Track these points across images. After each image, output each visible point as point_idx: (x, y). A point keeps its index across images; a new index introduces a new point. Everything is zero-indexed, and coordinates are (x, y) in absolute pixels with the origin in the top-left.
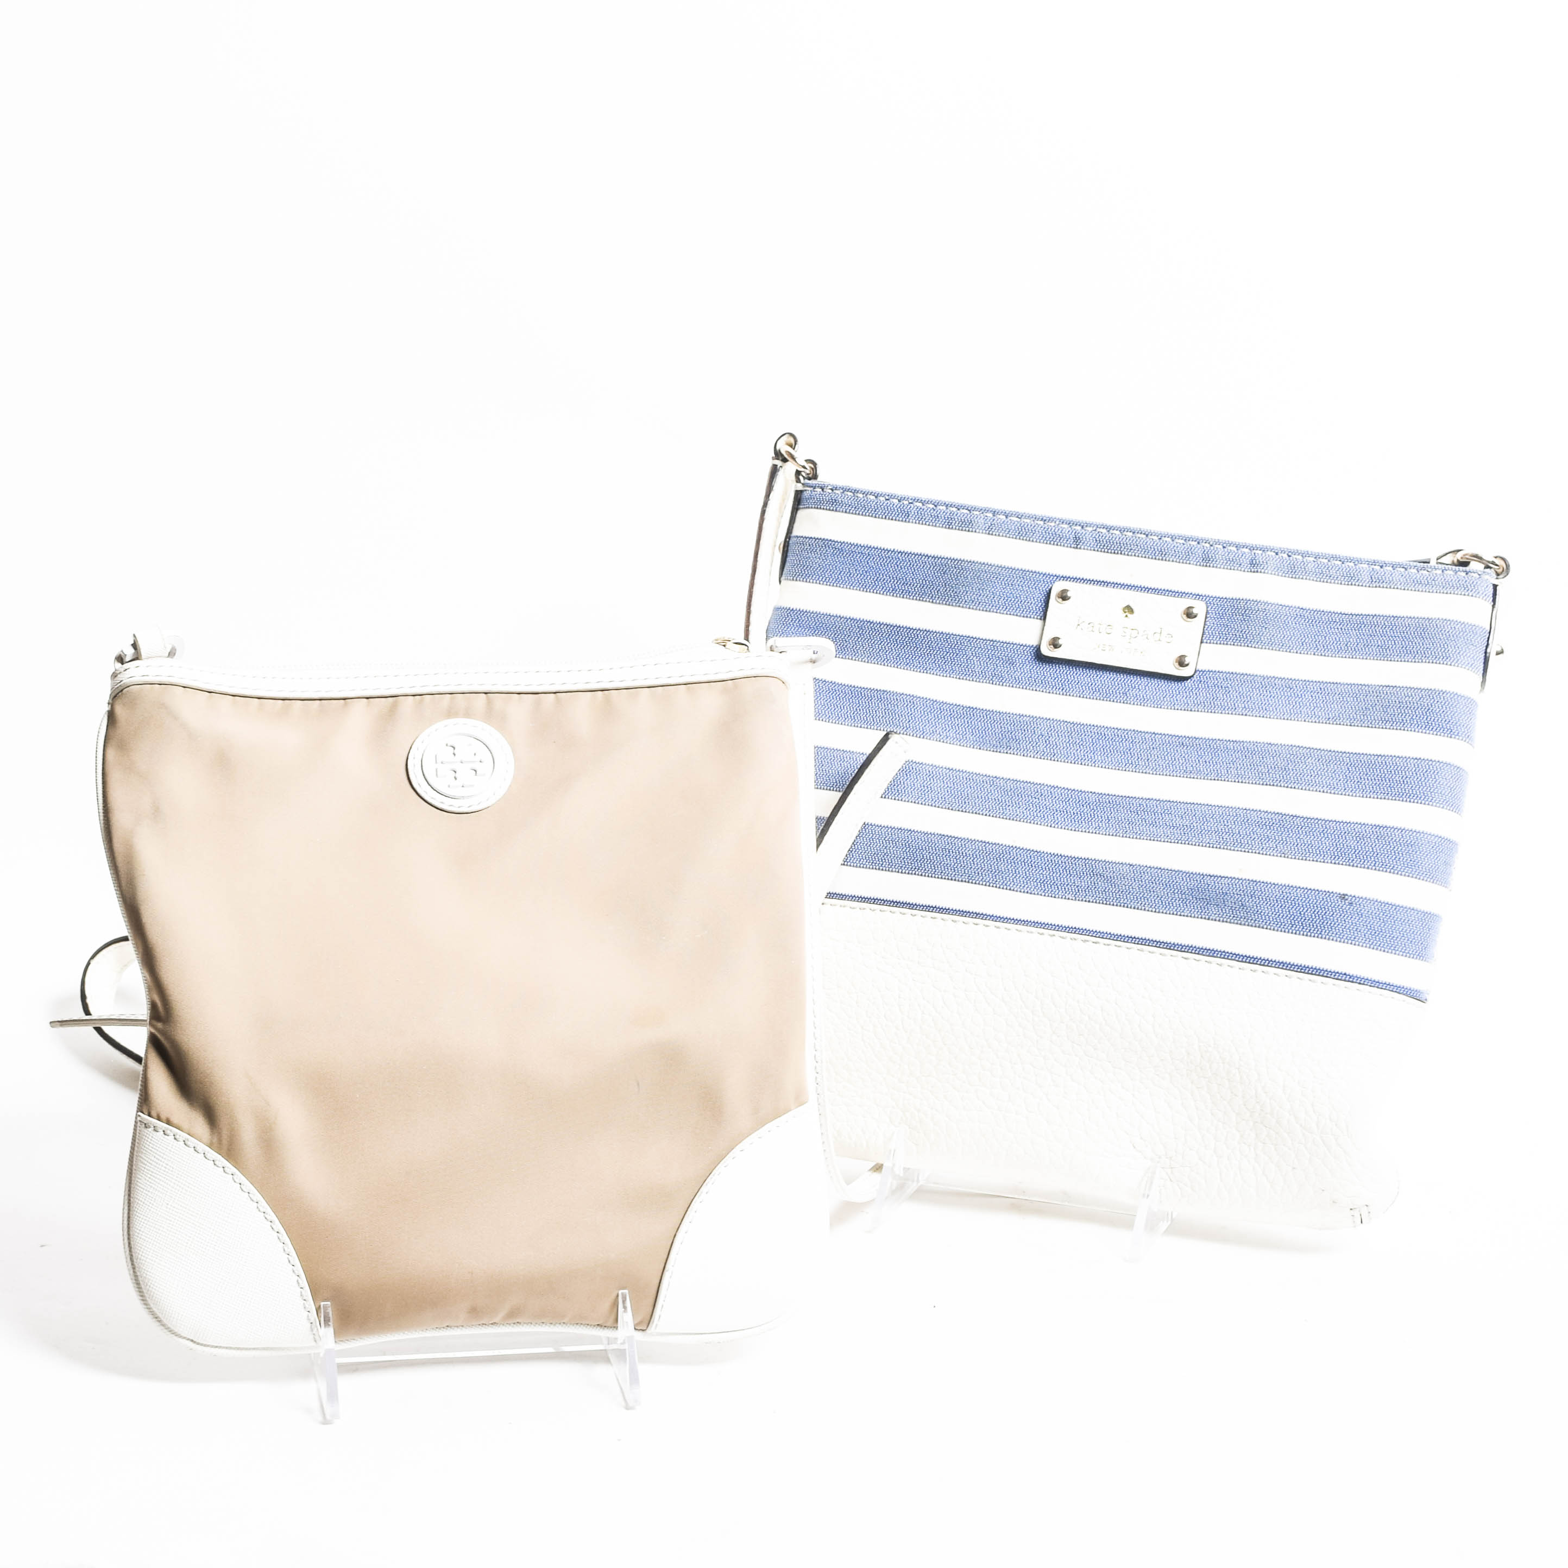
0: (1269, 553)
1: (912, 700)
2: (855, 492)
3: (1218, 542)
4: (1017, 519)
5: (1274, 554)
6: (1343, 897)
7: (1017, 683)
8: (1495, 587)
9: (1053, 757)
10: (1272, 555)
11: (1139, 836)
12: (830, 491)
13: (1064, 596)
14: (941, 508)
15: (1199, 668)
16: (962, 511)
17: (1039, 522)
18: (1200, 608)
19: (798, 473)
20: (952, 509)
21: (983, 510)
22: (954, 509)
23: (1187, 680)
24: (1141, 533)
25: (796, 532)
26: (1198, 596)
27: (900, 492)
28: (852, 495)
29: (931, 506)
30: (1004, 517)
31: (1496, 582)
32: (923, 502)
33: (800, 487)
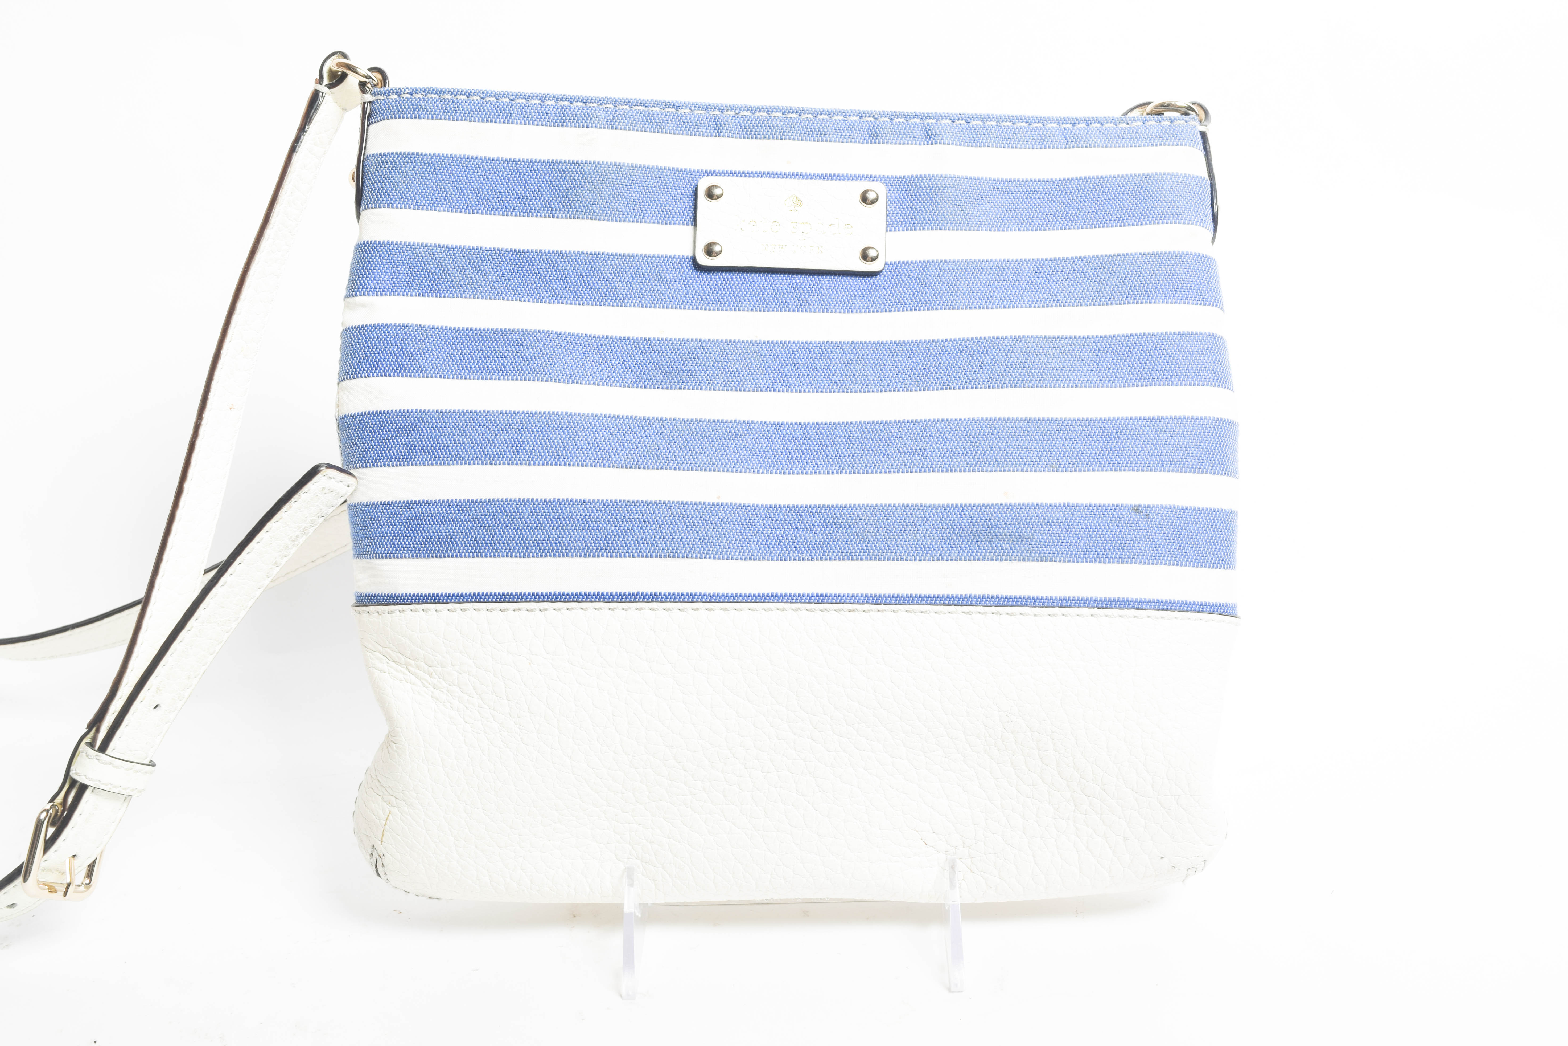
0: (944, 121)
1: (548, 337)
2: (441, 92)
3: (883, 114)
4: (644, 108)
5: (950, 122)
6: (1136, 509)
7: (670, 303)
8: (1203, 135)
9: (737, 387)
10: (948, 123)
11: (869, 469)
12: (409, 96)
13: (710, 195)
14: (550, 103)
15: (889, 261)
16: (575, 104)
17: (671, 110)
18: (879, 189)
19: (362, 85)
20: (562, 103)
21: (601, 101)
22: (566, 103)
23: (876, 275)
24: (793, 112)
25: (372, 149)
26: (871, 178)
27: (498, 88)
28: (438, 97)
29: (538, 102)
30: (627, 107)
31: (1202, 129)
32: (528, 98)
33: (368, 97)
